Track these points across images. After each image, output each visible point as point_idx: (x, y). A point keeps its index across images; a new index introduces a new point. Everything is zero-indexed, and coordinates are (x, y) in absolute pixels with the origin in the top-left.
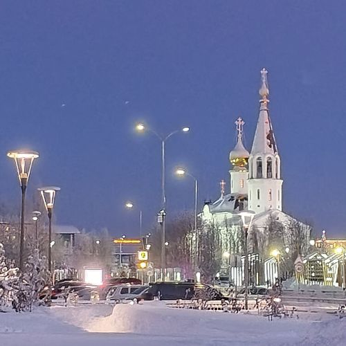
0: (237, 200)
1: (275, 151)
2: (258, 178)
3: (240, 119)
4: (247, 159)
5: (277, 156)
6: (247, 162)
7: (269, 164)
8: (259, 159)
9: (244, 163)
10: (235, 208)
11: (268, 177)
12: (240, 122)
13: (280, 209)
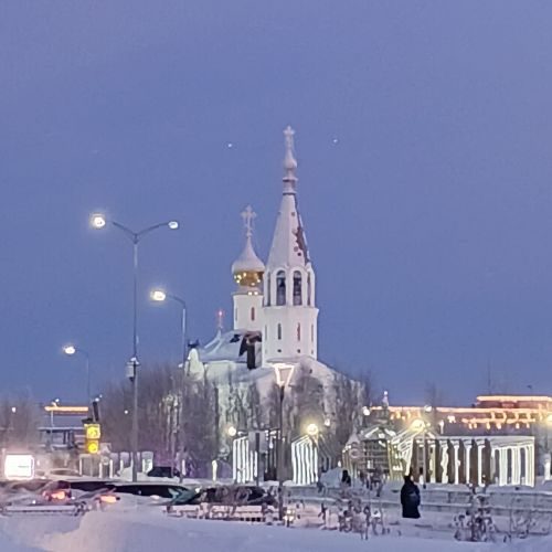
0: (244, 341)
1: (307, 261)
2: (278, 304)
3: (249, 208)
4: (260, 274)
5: (310, 270)
6: (261, 278)
7: (297, 281)
8: (280, 273)
9: (255, 281)
10: (241, 353)
11: (295, 304)
12: (248, 214)
13: (315, 356)
